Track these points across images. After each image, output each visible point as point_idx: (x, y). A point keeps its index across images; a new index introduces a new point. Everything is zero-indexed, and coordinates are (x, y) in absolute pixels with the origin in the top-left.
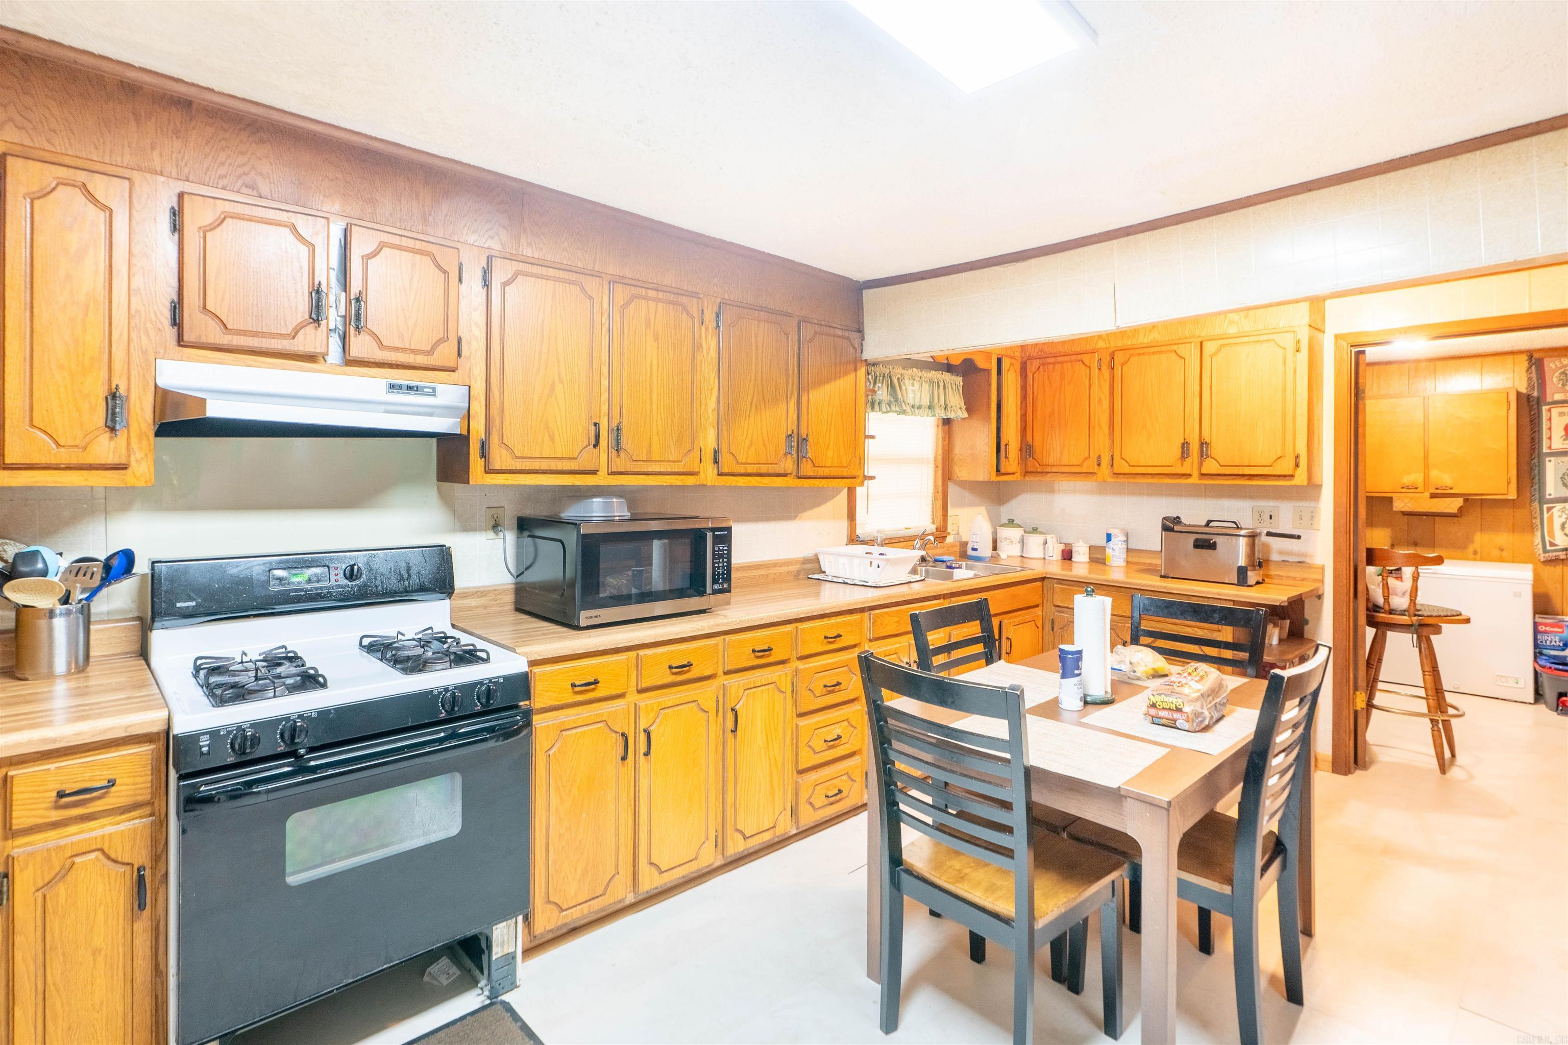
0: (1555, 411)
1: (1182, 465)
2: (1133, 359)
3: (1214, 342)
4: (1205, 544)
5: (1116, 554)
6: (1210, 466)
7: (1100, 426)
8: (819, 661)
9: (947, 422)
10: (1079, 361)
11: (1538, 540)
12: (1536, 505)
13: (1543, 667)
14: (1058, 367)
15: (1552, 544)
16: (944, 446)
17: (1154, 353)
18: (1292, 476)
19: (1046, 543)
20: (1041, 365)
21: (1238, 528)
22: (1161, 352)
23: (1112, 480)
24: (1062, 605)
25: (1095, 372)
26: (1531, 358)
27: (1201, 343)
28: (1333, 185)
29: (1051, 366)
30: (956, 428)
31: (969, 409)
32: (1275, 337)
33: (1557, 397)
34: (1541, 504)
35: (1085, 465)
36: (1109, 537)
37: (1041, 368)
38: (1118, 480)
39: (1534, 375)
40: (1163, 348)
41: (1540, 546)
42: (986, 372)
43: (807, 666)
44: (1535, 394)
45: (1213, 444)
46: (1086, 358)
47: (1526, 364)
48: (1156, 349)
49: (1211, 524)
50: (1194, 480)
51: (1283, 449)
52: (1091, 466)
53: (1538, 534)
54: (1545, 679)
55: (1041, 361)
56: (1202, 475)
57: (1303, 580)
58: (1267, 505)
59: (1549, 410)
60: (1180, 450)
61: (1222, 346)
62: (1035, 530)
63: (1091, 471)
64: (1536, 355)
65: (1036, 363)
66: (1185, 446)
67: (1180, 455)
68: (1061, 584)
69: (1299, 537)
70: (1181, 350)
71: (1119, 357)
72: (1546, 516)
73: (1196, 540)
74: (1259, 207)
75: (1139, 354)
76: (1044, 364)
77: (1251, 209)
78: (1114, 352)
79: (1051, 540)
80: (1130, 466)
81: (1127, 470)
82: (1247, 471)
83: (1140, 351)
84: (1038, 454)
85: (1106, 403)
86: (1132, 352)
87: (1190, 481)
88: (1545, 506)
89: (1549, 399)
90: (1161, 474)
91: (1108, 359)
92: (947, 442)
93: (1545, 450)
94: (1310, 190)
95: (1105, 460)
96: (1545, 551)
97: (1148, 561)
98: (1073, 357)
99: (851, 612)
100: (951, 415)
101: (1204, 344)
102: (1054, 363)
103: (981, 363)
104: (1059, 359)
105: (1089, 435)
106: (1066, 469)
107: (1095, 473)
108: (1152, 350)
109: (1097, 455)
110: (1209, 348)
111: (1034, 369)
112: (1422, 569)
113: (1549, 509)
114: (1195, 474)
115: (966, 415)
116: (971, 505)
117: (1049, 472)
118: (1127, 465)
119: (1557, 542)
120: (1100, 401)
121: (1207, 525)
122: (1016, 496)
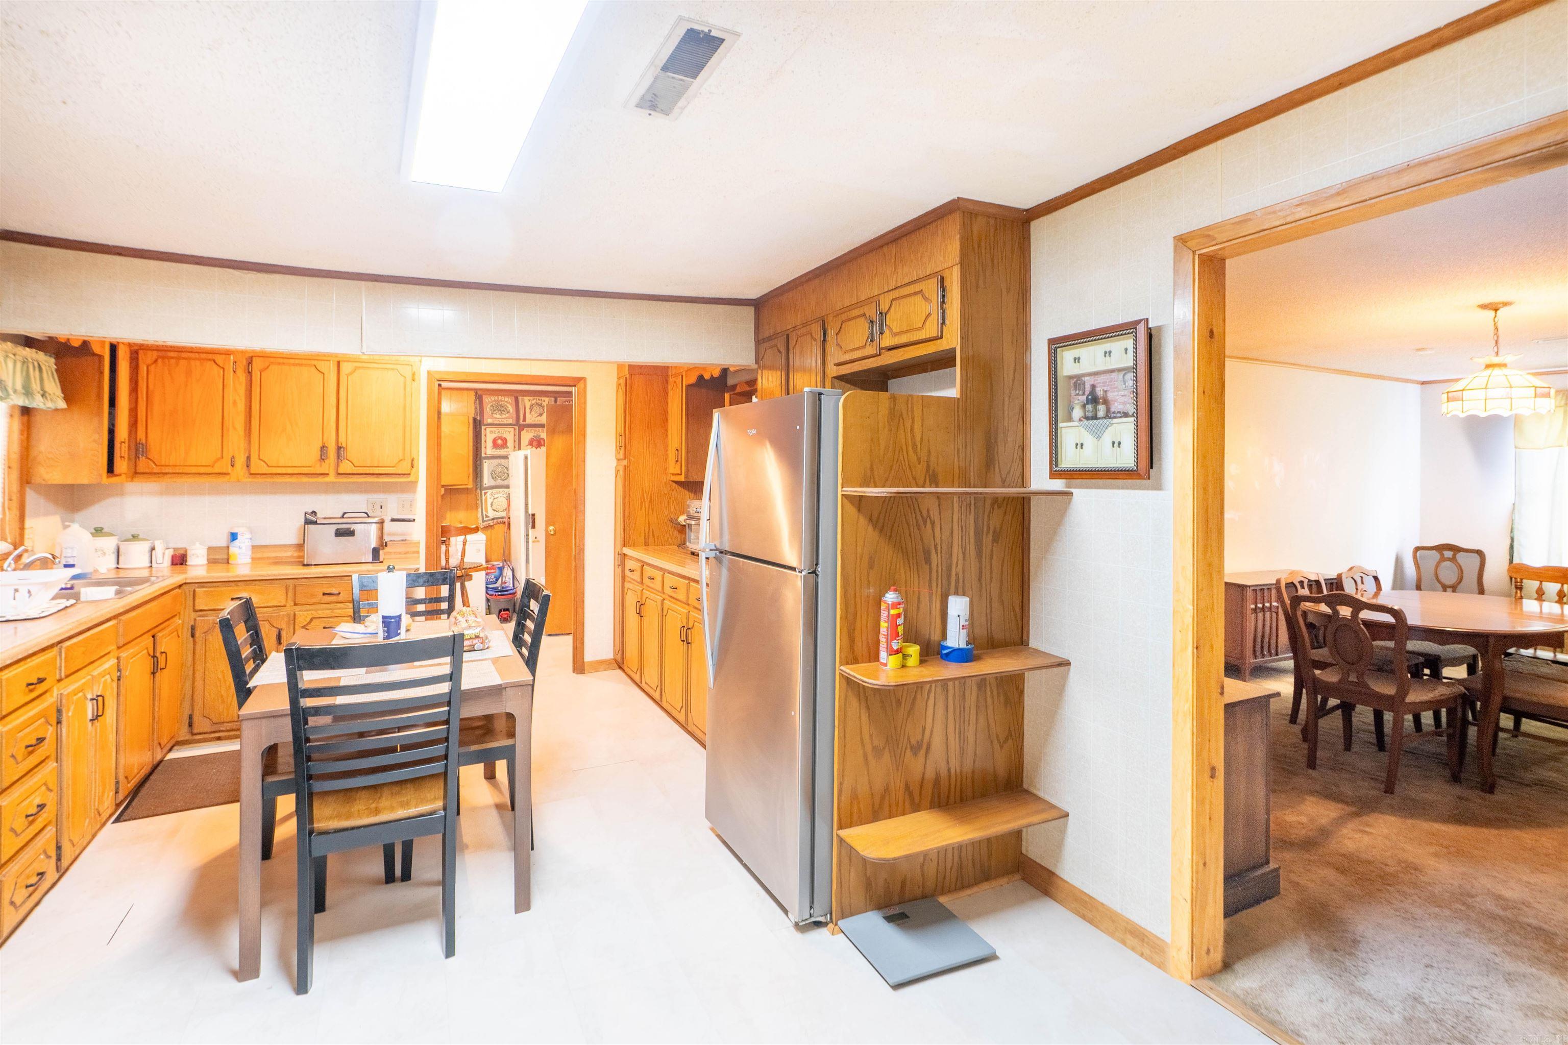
0: (488, 430)
1: (321, 466)
2: (272, 367)
3: (350, 364)
4: (345, 533)
5: (241, 553)
6: (345, 467)
7: (235, 428)
8: (18, 718)
9: (26, 411)
10: (210, 360)
11: (480, 515)
12: (478, 491)
13: (492, 595)
14: (182, 362)
15: (487, 516)
16: (22, 441)
17: (294, 365)
18: (409, 474)
19: (153, 549)
20: (159, 357)
21: (368, 516)
22: (301, 365)
23: (250, 480)
24: (206, 608)
25: (230, 375)
26: (476, 393)
27: (339, 363)
28: (516, 291)
29: (173, 361)
30: (38, 419)
31: (68, 398)
32: (398, 367)
33: (490, 421)
34: (481, 490)
35: (217, 465)
36: (234, 537)
37: (160, 361)
38: (254, 480)
39: (478, 406)
40: (304, 362)
41: (481, 518)
42: (96, 358)
43: (10, 726)
44: (478, 418)
45: (349, 448)
46: (219, 359)
47: (473, 398)
48: (297, 362)
49: (345, 516)
50: (331, 478)
51: (404, 454)
52: (223, 466)
53: (480, 510)
54: (492, 604)
55: (160, 354)
56: (339, 474)
57: (406, 553)
58: (378, 497)
59: (485, 429)
60: (319, 453)
61: (359, 368)
62: (135, 537)
63: (225, 471)
64: (479, 393)
65: (153, 355)
66: (323, 448)
67: (319, 458)
68: (203, 587)
69: (414, 520)
70: (322, 366)
71: (257, 364)
72: (483, 498)
73: (337, 530)
74: (473, 290)
75: (279, 364)
76: (163, 358)
77: (467, 290)
78: (252, 358)
79: (159, 546)
80: (268, 466)
81: (265, 470)
82: (376, 471)
83: (281, 361)
84: (153, 454)
85: (241, 406)
86: (272, 360)
87: (327, 479)
88: (483, 492)
89: (485, 423)
90: (300, 474)
91: (245, 362)
92: (25, 435)
93: (483, 455)
94: (503, 290)
95: (240, 461)
96: (483, 521)
97: (274, 555)
98: (203, 356)
99: (44, 650)
100: (37, 402)
101: (341, 364)
102: (178, 359)
103: (96, 349)
104: (184, 355)
105: (222, 436)
106: (193, 470)
107: (228, 474)
108: (292, 361)
109: (230, 456)
110: (346, 368)
111: (149, 361)
112: (469, 537)
113: (485, 493)
114: (332, 473)
115: (62, 404)
116: (47, 514)
117: (167, 474)
118: (265, 465)
119: (489, 515)
120: (235, 403)
121: (343, 517)
122: (99, 501)
